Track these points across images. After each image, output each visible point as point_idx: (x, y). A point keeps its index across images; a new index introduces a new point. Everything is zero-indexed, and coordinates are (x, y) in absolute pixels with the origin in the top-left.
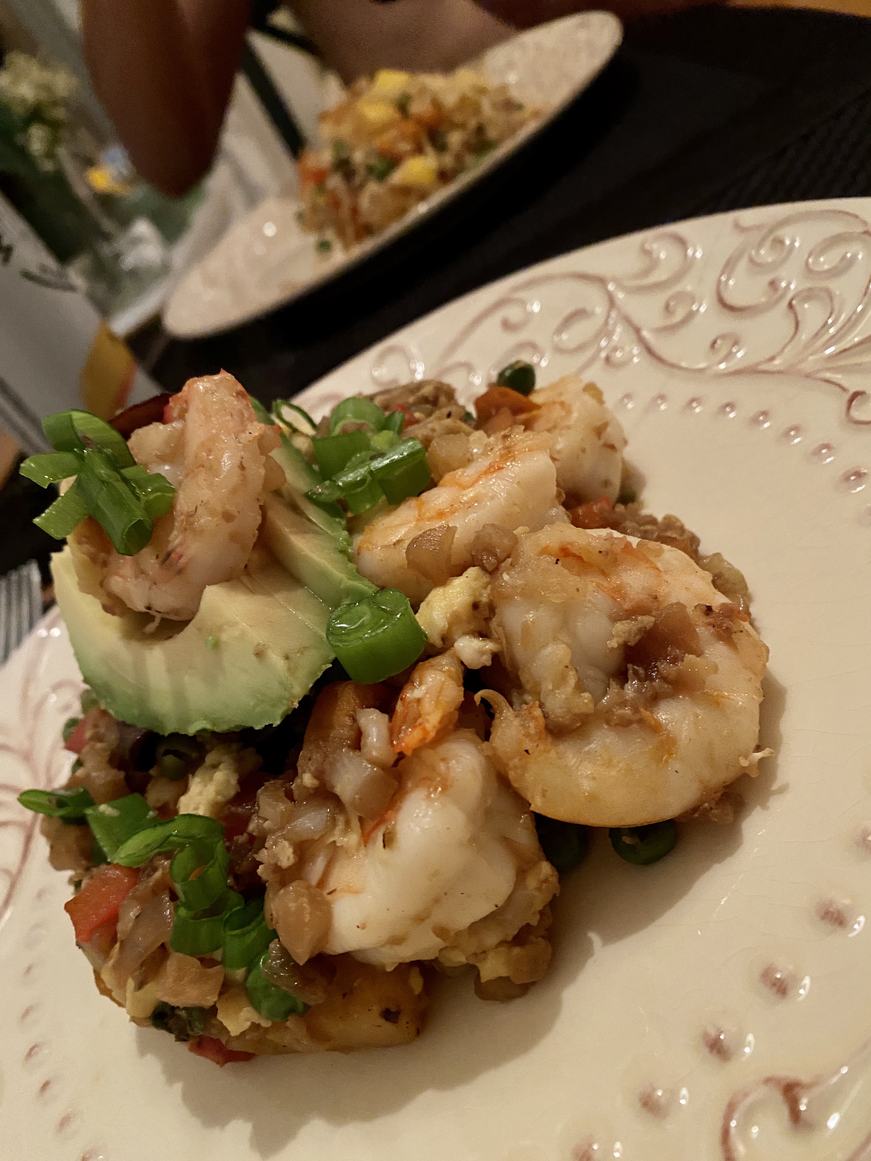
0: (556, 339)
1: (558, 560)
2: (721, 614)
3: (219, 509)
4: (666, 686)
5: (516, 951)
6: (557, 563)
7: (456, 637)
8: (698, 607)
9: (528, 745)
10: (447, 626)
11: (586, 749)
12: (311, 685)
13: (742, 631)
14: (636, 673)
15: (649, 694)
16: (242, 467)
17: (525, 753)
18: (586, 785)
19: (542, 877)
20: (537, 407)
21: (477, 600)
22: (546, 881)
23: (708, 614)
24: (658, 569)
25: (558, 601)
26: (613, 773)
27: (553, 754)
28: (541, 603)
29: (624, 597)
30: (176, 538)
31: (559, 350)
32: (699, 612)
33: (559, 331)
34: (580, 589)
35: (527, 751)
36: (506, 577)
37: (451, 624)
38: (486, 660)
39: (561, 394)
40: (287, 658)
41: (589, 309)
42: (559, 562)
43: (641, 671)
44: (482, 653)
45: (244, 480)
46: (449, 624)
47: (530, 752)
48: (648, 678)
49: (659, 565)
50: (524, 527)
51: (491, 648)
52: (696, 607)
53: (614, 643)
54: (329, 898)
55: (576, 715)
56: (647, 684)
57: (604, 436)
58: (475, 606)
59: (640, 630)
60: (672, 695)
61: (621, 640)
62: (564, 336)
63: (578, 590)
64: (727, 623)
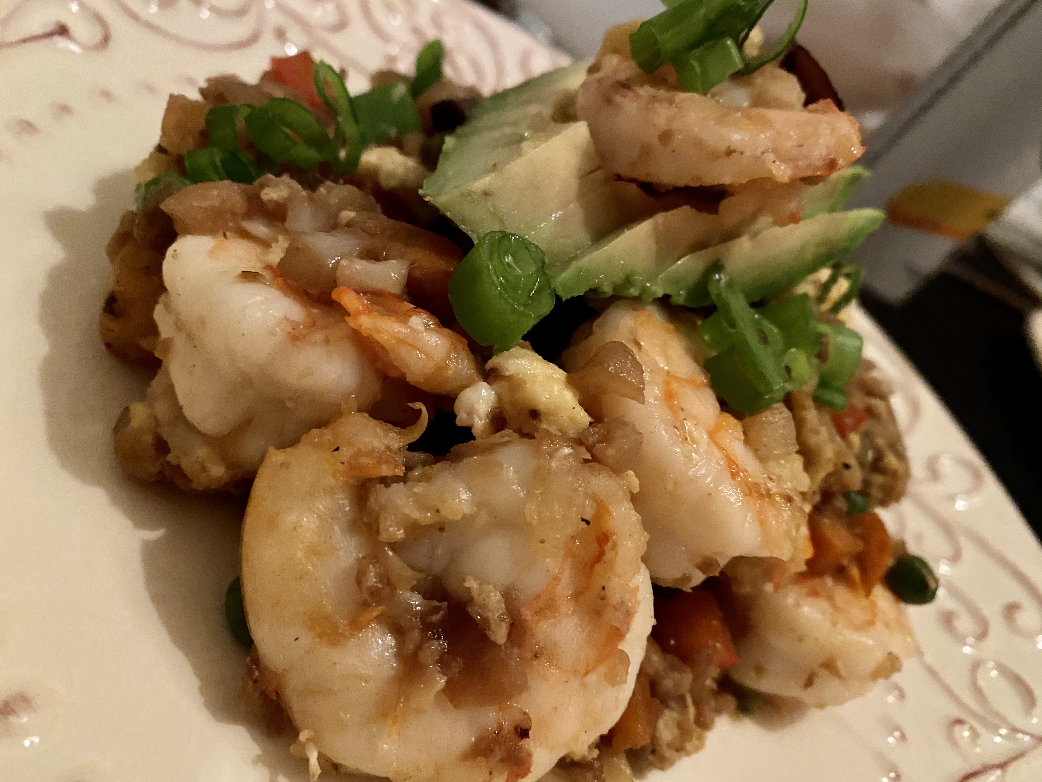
0: (991, 664)
1: (588, 523)
2: (515, 748)
3: (675, 125)
4: (411, 646)
5: (149, 439)
6: (583, 520)
7: (495, 386)
8: (525, 716)
9: (346, 453)
10: (508, 374)
11: (336, 528)
12: (448, 214)
13: (491, 773)
14: (436, 610)
15: (402, 623)
16: (729, 152)
17: (336, 447)
18: (290, 519)
19: (208, 465)
20: (868, 593)
21: (542, 416)
22: (204, 469)
23: (516, 728)
24: (586, 673)
25: (527, 512)
26: (299, 554)
27: (331, 481)
28: (528, 492)
29: (540, 612)
30: (646, 91)
31: (976, 666)
32: (518, 718)
33: (1004, 670)
34: (543, 545)
35: (337, 449)
36: (567, 451)
37: (509, 379)
38: (462, 419)
39: (887, 625)
40: (486, 194)
41: (1036, 711)
42: (584, 523)
43: (436, 618)
44: (470, 413)
45: (714, 156)
46: (511, 376)
47: (336, 453)
48: (427, 626)
49: (592, 678)
50: (638, 486)
51: (475, 425)
52: (525, 713)
53: (472, 584)
54: (221, 234)
55: (377, 519)
56: (417, 621)
57: (824, 673)
58: (535, 414)
59: (486, 621)
60: (400, 654)
61: (475, 593)
62: (994, 673)
63: (542, 542)
64: (499, 753)
